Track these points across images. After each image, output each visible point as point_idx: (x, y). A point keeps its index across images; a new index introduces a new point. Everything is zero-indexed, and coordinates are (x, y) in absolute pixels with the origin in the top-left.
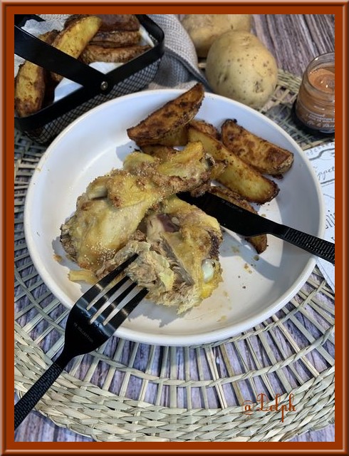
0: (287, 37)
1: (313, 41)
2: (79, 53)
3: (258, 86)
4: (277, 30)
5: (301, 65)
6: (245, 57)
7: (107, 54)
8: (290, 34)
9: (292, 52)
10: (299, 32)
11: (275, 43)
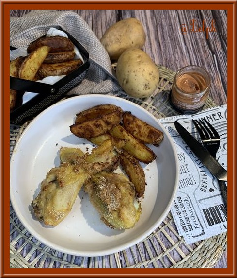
0: (169, 41)
1: (185, 44)
2: (37, 71)
3: (147, 86)
4: (164, 36)
5: (177, 62)
6: (138, 70)
7: (54, 71)
8: (171, 40)
9: (172, 53)
10: (177, 38)
11: (162, 46)
